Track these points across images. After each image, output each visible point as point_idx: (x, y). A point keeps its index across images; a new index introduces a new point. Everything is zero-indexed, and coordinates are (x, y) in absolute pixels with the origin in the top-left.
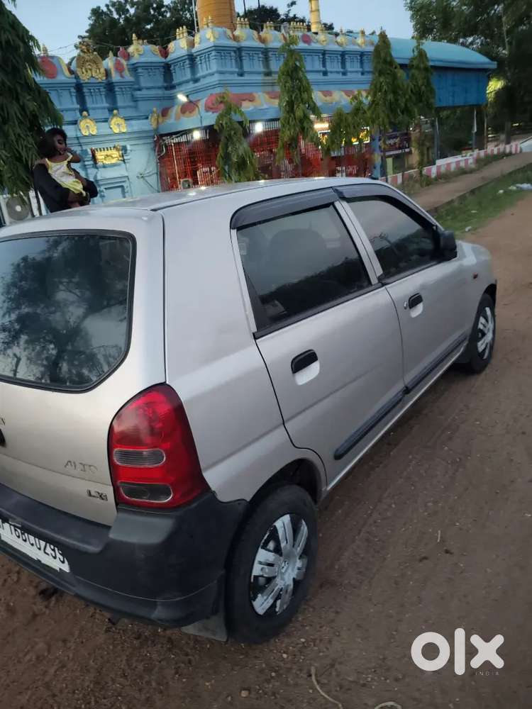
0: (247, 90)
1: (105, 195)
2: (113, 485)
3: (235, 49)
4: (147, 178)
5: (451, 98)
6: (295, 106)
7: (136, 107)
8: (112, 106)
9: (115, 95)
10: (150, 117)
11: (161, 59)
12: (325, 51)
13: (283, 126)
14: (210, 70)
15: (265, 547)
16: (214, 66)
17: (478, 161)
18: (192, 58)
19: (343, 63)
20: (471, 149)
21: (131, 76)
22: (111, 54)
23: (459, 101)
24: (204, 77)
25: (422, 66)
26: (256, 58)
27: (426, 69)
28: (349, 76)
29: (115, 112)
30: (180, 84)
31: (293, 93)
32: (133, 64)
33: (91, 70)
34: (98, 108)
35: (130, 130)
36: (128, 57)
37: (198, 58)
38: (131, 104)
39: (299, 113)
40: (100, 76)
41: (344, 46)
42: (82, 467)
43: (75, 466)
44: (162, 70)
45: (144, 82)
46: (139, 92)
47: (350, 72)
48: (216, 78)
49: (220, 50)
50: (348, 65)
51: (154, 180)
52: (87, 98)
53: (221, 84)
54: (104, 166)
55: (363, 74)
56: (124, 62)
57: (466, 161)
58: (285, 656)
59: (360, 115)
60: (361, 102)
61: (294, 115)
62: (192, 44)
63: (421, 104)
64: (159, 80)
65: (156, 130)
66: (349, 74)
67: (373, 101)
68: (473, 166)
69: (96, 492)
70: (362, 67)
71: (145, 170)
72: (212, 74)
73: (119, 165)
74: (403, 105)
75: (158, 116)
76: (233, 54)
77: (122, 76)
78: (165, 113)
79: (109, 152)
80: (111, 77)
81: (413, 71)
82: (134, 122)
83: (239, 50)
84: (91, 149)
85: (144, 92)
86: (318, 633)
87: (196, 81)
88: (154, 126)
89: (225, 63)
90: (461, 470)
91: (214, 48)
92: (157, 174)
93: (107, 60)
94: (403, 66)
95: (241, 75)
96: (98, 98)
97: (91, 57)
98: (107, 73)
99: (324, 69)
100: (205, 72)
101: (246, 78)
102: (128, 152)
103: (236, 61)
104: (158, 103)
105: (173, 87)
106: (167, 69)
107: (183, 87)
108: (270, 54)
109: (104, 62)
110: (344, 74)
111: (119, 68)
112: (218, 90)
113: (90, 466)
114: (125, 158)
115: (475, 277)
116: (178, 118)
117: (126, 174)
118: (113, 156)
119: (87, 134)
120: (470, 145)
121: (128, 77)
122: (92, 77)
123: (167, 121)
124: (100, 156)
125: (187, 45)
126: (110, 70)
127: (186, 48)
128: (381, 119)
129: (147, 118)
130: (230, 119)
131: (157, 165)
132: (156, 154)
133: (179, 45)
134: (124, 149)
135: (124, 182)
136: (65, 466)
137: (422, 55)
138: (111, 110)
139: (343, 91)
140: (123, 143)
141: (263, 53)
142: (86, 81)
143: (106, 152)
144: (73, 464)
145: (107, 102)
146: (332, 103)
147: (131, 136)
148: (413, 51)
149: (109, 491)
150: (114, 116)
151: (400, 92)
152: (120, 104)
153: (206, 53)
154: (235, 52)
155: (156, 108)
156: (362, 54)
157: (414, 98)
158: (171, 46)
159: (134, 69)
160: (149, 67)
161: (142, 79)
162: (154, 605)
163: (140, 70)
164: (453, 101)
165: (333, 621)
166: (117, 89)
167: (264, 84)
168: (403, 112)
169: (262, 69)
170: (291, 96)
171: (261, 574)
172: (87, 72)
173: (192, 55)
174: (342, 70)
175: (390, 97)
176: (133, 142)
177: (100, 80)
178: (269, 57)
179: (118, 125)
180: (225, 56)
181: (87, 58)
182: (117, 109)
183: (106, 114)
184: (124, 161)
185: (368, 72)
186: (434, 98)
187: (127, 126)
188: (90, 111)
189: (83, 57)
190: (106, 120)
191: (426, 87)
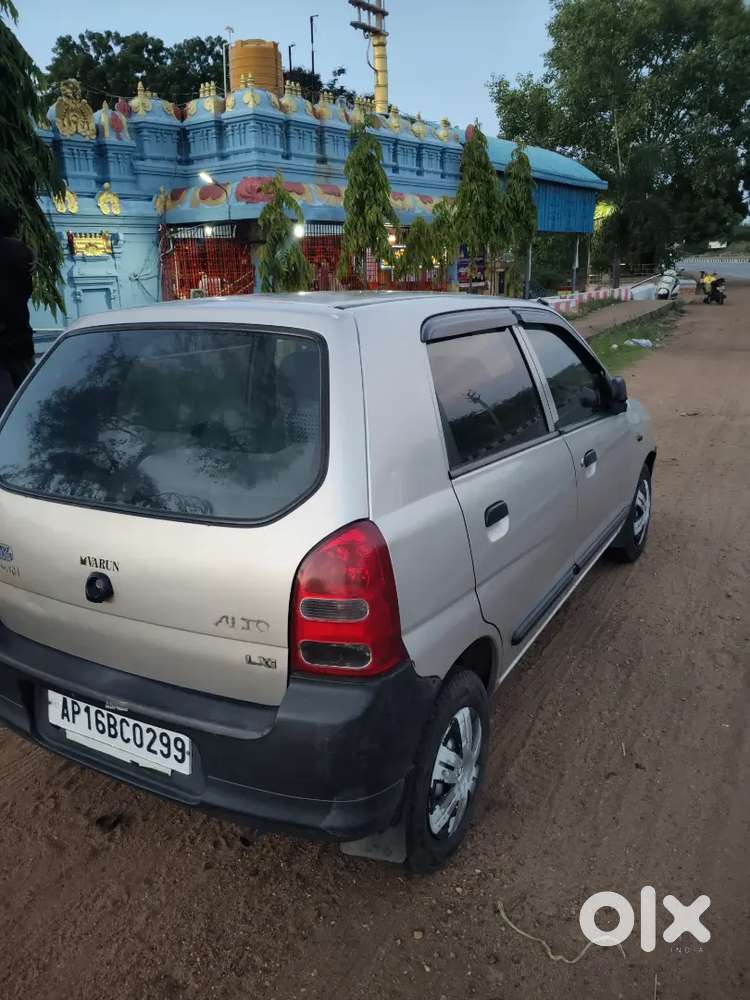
0: (296, 178)
1: (82, 298)
2: (289, 647)
3: (281, 121)
4: (143, 282)
5: (550, 221)
6: (367, 208)
7: (135, 182)
8: (100, 177)
9: (107, 162)
10: (154, 199)
11: (177, 122)
12: (397, 140)
13: (348, 232)
14: (246, 146)
15: (445, 744)
16: (252, 140)
17: (581, 305)
18: (220, 127)
19: (419, 158)
20: (570, 289)
21: (132, 139)
22: (105, 104)
23: (561, 226)
24: (236, 153)
25: (522, 175)
26: (307, 136)
27: (527, 180)
28: (426, 177)
29: (106, 185)
30: (200, 159)
31: (365, 189)
32: (135, 123)
33: (75, 123)
34: (82, 177)
35: (126, 213)
36: (129, 112)
37: (230, 128)
38: (128, 177)
39: (371, 217)
40: (88, 133)
41: (422, 136)
42: (244, 624)
43: (234, 623)
44: (175, 136)
45: (149, 149)
46: (141, 163)
47: (428, 172)
48: (253, 157)
49: (261, 121)
50: (425, 162)
51: (152, 286)
52: (67, 161)
53: (260, 167)
54: (84, 259)
55: (443, 176)
56: (123, 119)
57: (568, 303)
58: (459, 890)
59: (445, 229)
60: (446, 213)
61: (364, 218)
62: (222, 107)
63: (518, 225)
64: (170, 149)
65: (162, 217)
66: (425, 173)
67: (460, 214)
68: (575, 311)
69: (260, 657)
70: (442, 166)
71: (142, 270)
72: (248, 151)
73: (105, 259)
74: (497, 222)
75: (166, 198)
76: (277, 128)
77: (119, 137)
78: (176, 195)
79: (93, 241)
80: (104, 136)
81: (510, 181)
82: (132, 203)
83: (286, 125)
84: (68, 233)
85: (148, 163)
86: (496, 863)
87: (223, 157)
88: (159, 211)
89: (267, 140)
90: (634, 674)
91: (251, 117)
92: (158, 277)
93: (99, 112)
94: (500, 174)
95: (287, 157)
96: (83, 162)
97: (79, 105)
98: (99, 131)
99: (395, 164)
100: (238, 148)
101: (293, 161)
102: (120, 243)
103: (281, 138)
104: (167, 180)
105: (189, 162)
106: (183, 137)
107: (207, 163)
108: (326, 134)
109: (95, 114)
110: (419, 173)
111: (116, 126)
112: (255, 174)
113: (258, 622)
114: (115, 250)
115: (640, 439)
116: (194, 205)
117: (115, 273)
118: (99, 246)
119: (64, 211)
120: (569, 284)
121: (127, 139)
122: (77, 132)
123: (179, 206)
124: (79, 243)
125: (215, 107)
126: (103, 127)
127: (213, 111)
128: (469, 238)
129: (150, 199)
130: (281, 214)
131: (159, 266)
132: (160, 250)
133: (202, 107)
134: (115, 238)
135: (108, 284)
136: (217, 624)
137: (523, 161)
138: (100, 183)
139: (418, 195)
140: (113, 230)
141: (317, 132)
142: (68, 137)
143: (87, 240)
144: (230, 621)
145: (95, 170)
146: (404, 209)
147: (126, 222)
148: (512, 154)
149: (282, 656)
150: (104, 190)
151: (496, 206)
152: (113, 174)
153: (242, 122)
154: (281, 126)
155: (164, 188)
156: (444, 151)
157: (511, 215)
158: (192, 105)
159: (137, 130)
160: (157, 130)
161: (146, 145)
162: (327, 808)
163: (145, 133)
164: (553, 225)
165: (511, 848)
166: (110, 154)
167: (316, 173)
168: (496, 231)
169: (314, 153)
170: (362, 193)
171: (442, 778)
172: (70, 124)
173: (221, 122)
174: (418, 168)
175: (483, 210)
176: (127, 230)
177: (87, 139)
178: (325, 139)
179: (108, 204)
180: (267, 129)
181: (73, 106)
182: (109, 182)
183: (93, 187)
184: (113, 254)
185: (450, 175)
186: (535, 218)
187: (124, 207)
188: (69, 180)
189: (66, 104)
190: (92, 196)
191: (526, 203)
